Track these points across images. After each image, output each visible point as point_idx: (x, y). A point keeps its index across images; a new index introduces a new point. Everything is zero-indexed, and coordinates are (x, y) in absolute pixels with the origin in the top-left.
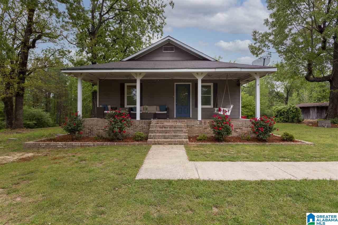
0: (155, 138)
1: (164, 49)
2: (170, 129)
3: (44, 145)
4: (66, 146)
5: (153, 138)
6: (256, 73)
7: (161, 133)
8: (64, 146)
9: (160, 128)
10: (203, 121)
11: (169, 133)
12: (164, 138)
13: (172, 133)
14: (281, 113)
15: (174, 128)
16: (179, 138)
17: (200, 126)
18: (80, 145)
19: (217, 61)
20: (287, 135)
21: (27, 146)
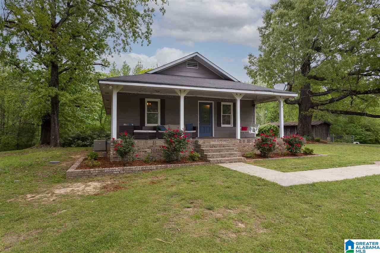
0: (213, 158)
1: (188, 65)
2: (219, 148)
3: (97, 172)
4: (125, 172)
5: (212, 157)
6: (280, 97)
7: (215, 152)
8: (122, 172)
9: (210, 147)
10: (242, 140)
11: (222, 152)
12: (221, 157)
13: (224, 152)
14: (263, 132)
15: (223, 147)
16: (234, 156)
17: (240, 144)
18: (141, 169)
19: (239, 82)
20: (308, 149)
21: (73, 175)
